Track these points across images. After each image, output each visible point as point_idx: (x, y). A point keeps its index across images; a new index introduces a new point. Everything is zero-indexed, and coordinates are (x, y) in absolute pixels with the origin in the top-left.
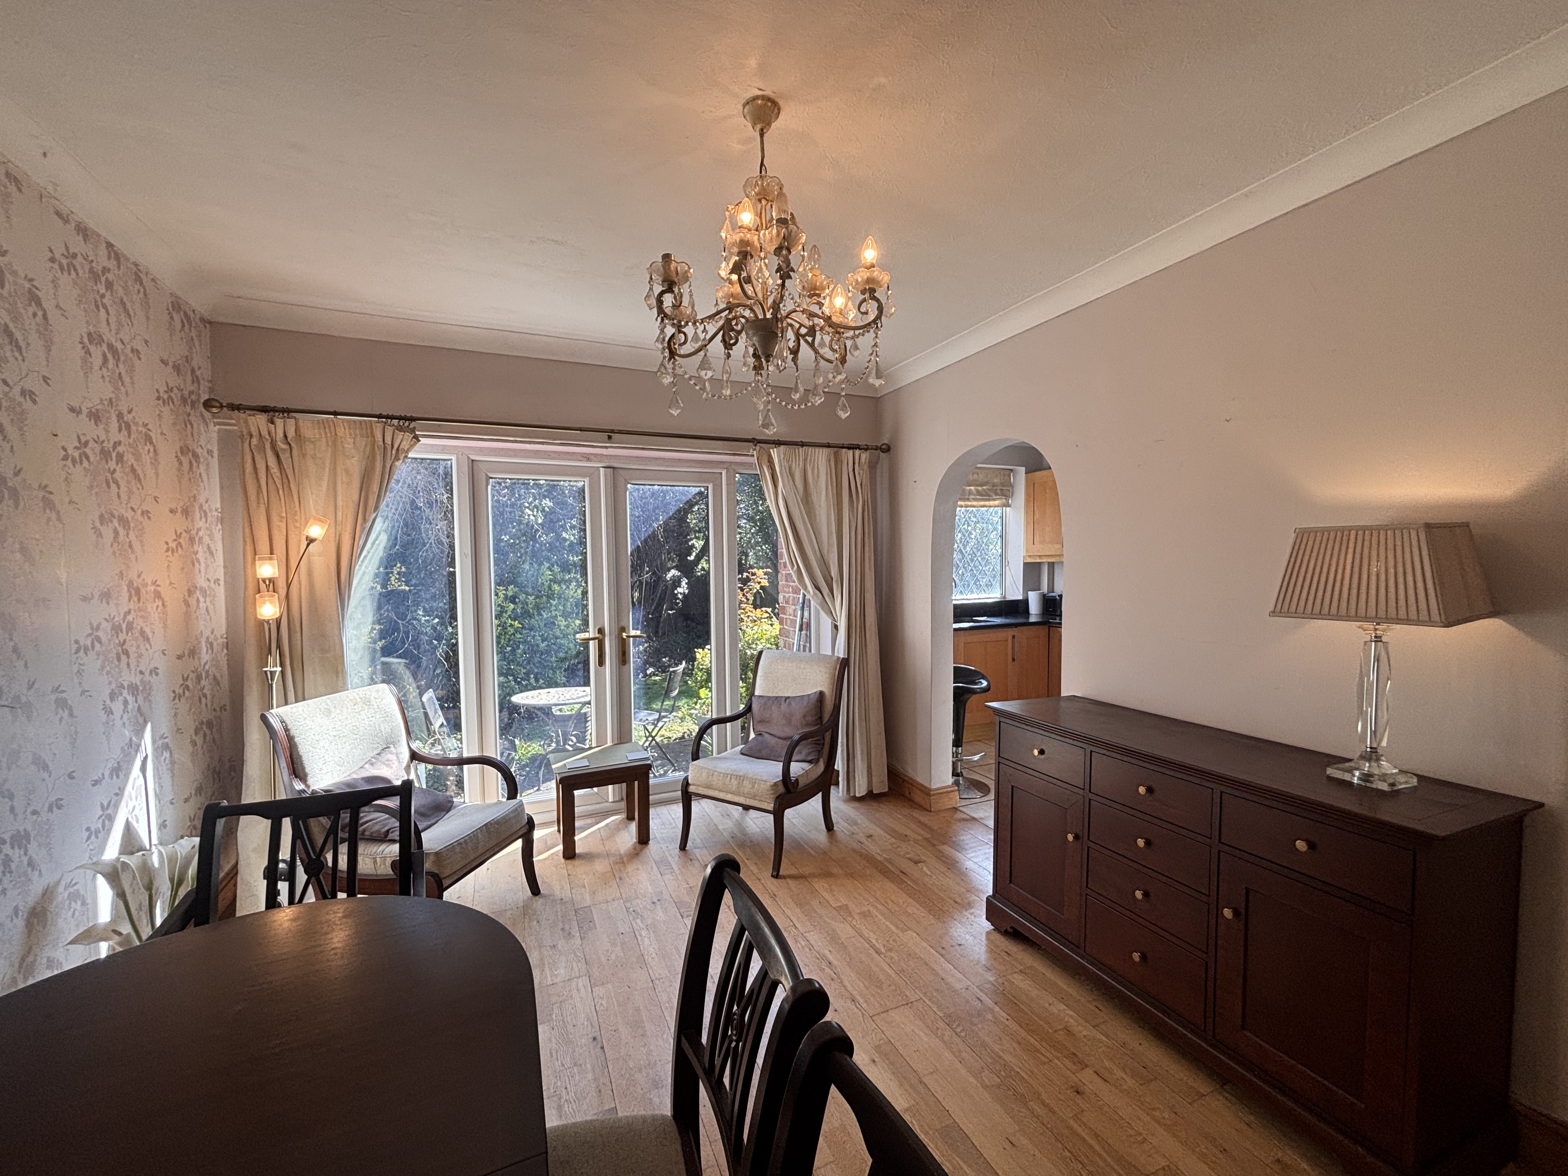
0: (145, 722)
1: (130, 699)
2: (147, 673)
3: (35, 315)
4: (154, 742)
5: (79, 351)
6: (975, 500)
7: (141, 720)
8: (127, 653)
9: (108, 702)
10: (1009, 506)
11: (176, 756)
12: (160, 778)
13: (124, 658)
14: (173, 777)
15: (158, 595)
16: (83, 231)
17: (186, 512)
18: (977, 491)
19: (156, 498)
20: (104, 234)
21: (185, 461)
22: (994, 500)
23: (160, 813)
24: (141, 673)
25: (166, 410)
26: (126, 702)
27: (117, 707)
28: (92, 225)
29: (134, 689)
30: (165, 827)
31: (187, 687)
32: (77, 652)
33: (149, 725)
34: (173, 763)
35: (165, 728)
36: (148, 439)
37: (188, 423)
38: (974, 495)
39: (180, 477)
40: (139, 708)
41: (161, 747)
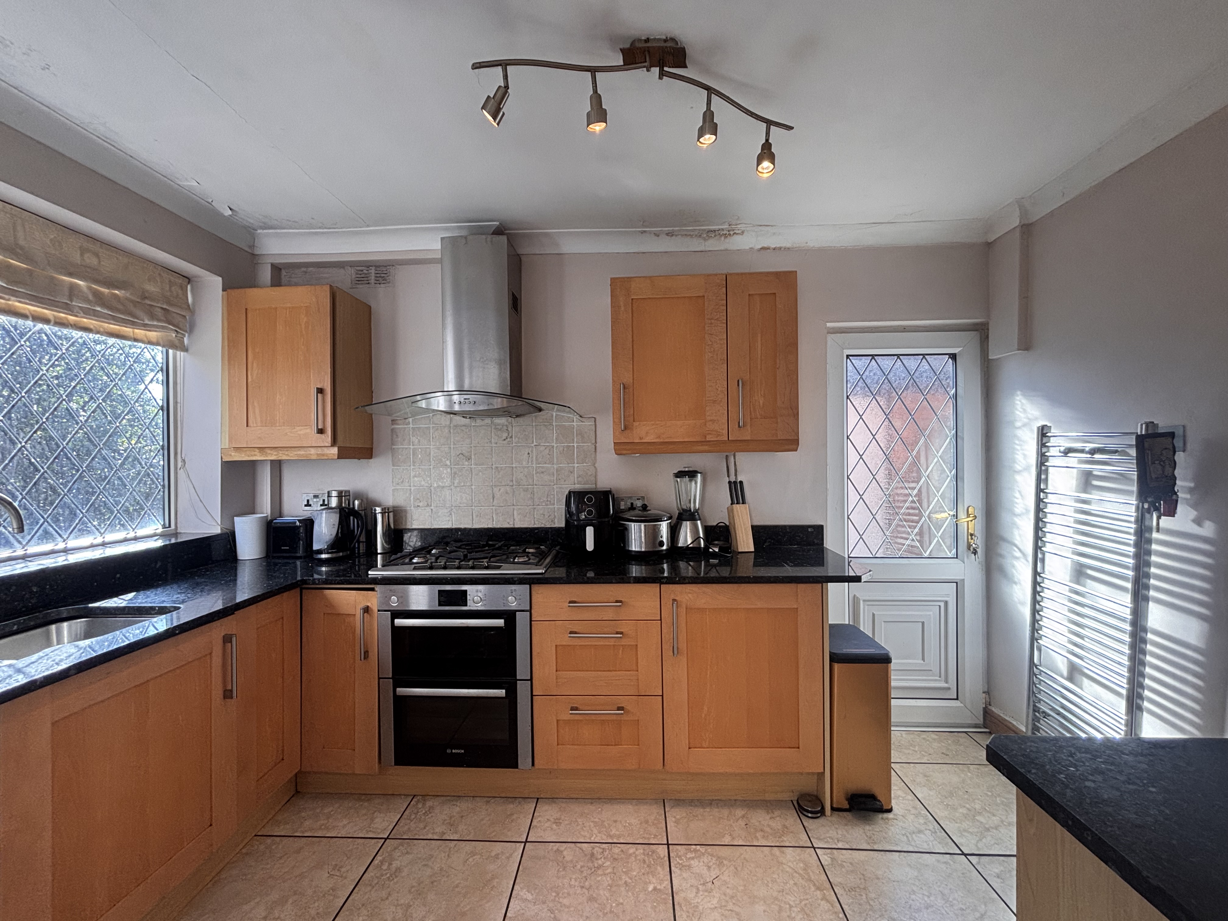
6: (88, 313)
10: (185, 349)
18: (96, 294)
22: (145, 326)
38: (86, 300)
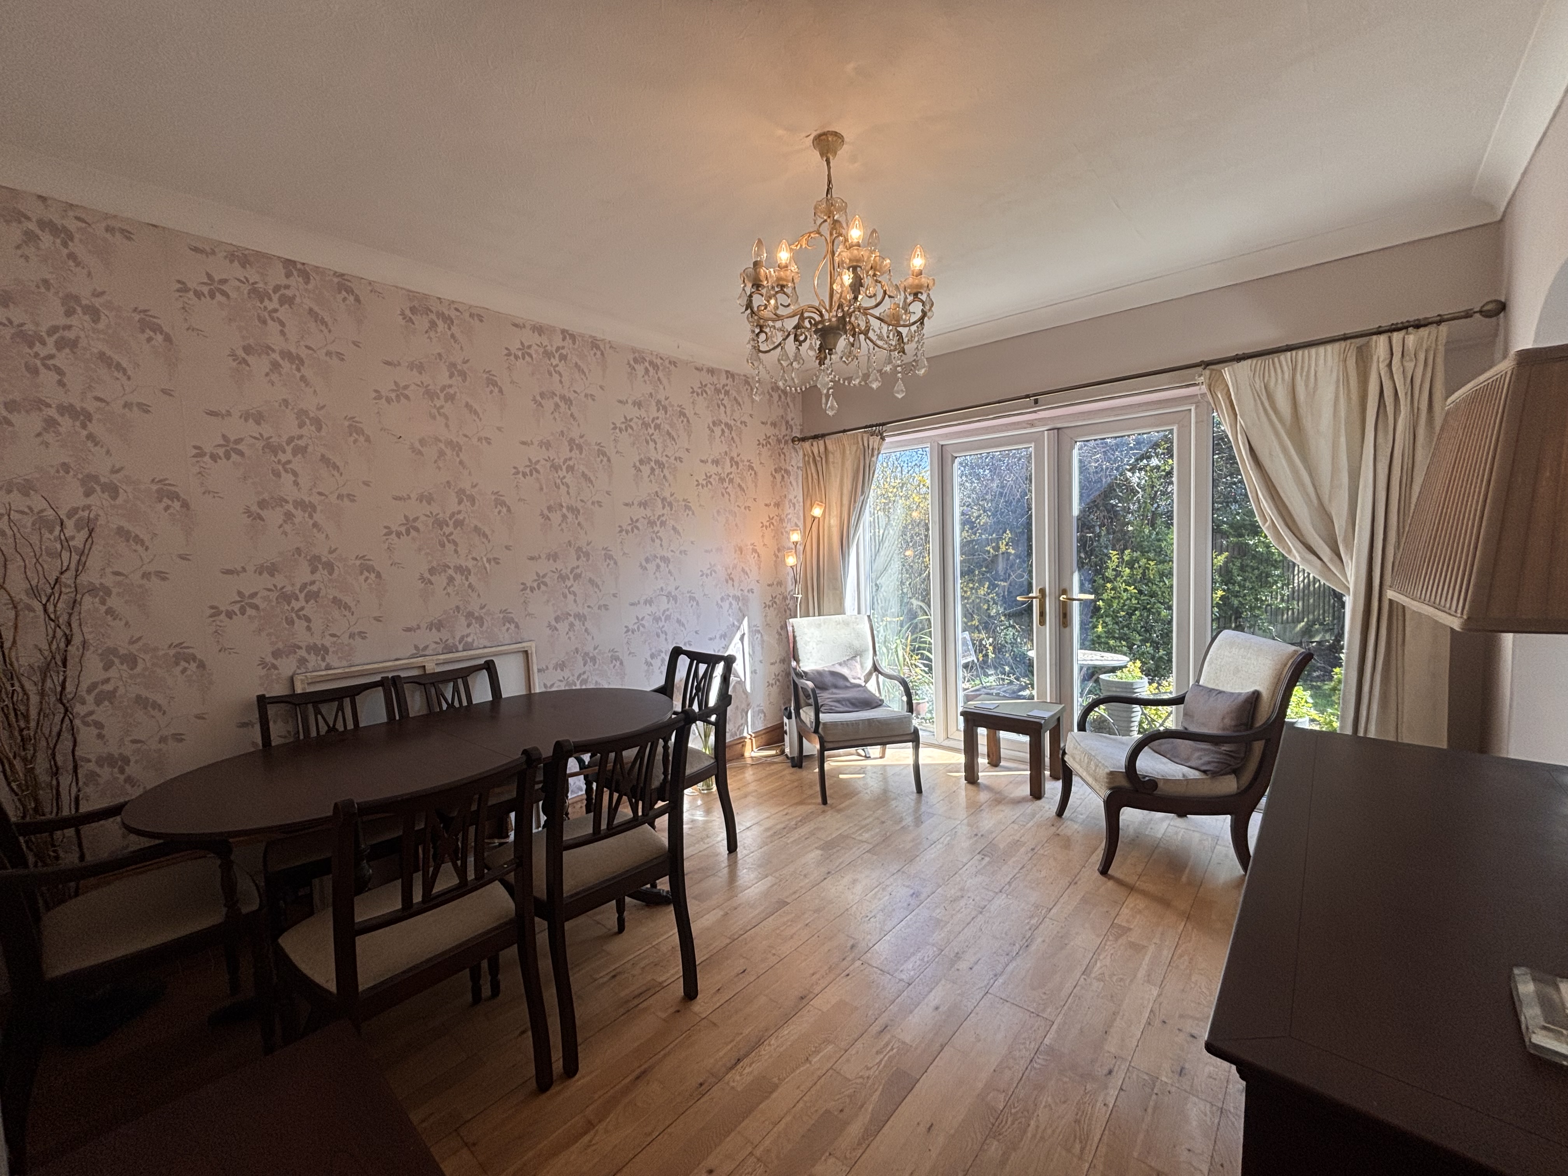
0: (744, 617)
1: (734, 602)
2: (746, 591)
3: (682, 422)
4: (749, 627)
5: (708, 432)
7: (741, 614)
8: (732, 580)
9: (719, 602)
11: (765, 638)
12: (753, 647)
13: (730, 582)
14: (763, 648)
15: (755, 551)
16: (711, 371)
17: (777, 505)
19: (755, 500)
20: (722, 367)
21: (778, 477)
23: (752, 665)
24: (742, 590)
25: (764, 451)
26: (731, 604)
27: (726, 605)
28: (715, 366)
29: (736, 598)
30: (756, 673)
31: (775, 603)
32: (702, 576)
33: (746, 618)
34: (763, 641)
35: (759, 621)
36: (751, 468)
37: (781, 453)
39: (774, 484)
40: (740, 609)
41: (753, 631)
